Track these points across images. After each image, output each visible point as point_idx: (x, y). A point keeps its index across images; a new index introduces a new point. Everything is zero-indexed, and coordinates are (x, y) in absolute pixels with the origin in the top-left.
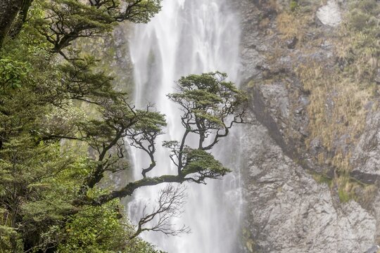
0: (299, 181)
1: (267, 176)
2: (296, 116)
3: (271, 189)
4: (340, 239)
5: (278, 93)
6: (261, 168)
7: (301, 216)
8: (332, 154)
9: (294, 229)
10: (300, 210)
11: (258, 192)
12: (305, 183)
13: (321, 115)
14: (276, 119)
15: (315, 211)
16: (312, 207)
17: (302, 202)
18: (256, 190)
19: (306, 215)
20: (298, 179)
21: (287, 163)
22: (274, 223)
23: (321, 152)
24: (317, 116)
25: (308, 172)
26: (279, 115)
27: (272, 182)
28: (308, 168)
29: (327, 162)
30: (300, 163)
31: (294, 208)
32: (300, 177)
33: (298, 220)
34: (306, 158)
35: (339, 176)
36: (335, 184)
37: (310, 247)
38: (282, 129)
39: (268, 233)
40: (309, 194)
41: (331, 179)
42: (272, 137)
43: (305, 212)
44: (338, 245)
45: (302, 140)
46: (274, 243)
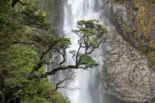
0: (131, 54)
1: (115, 51)
2: (130, 21)
3: (116, 57)
4: (152, 83)
5: (121, 9)
6: (112, 47)
7: (132, 71)
8: (148, 40)
9: (128, 77)
10: (131, 68)
11: (110, 59)
12: (134, 55)
13: (143, 20)
14: (120, 22)
15: (139, 68)
16: (137, 67)
17: (132, 64)
18: (109, 57)
19: (134, 71)
20: (130, 53)
21: (125, 45)
22: (118, 74)
23: (143, 39)
24: (141, 21)
25: (135, 49)
26: (122, 20)
27: (117, 54)
28: (135, 47)
29: (146, 44)
30: (131, 45)
31: (128, 67)
32: (131, 51)
33: (130, 73)
34: (135, 42)
35: (151, 51)
36: (149, 55)
37: (136, 87)
38: (123, 27)
39: (115, 79)
40: (136, 60)
41: (147, 53)
42: (118, 31)
43: (133, 69)
44: (150, 86)
45: (133, 33)
46: (118, 84)
